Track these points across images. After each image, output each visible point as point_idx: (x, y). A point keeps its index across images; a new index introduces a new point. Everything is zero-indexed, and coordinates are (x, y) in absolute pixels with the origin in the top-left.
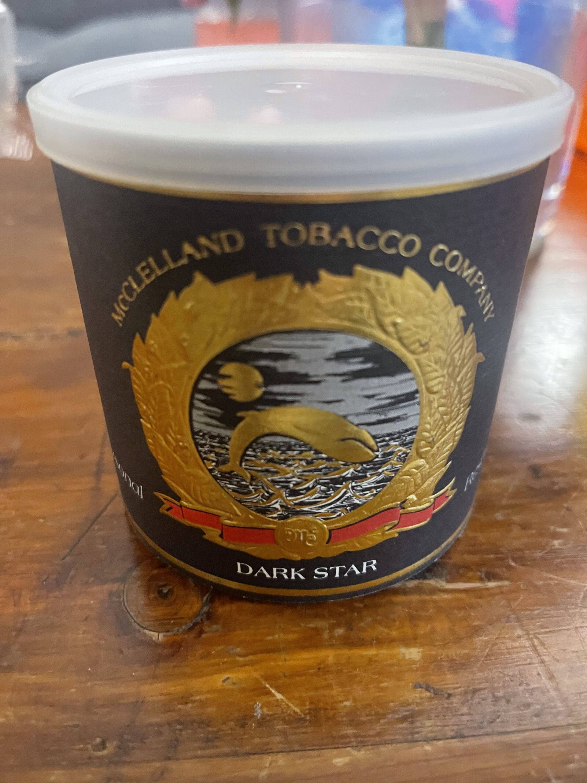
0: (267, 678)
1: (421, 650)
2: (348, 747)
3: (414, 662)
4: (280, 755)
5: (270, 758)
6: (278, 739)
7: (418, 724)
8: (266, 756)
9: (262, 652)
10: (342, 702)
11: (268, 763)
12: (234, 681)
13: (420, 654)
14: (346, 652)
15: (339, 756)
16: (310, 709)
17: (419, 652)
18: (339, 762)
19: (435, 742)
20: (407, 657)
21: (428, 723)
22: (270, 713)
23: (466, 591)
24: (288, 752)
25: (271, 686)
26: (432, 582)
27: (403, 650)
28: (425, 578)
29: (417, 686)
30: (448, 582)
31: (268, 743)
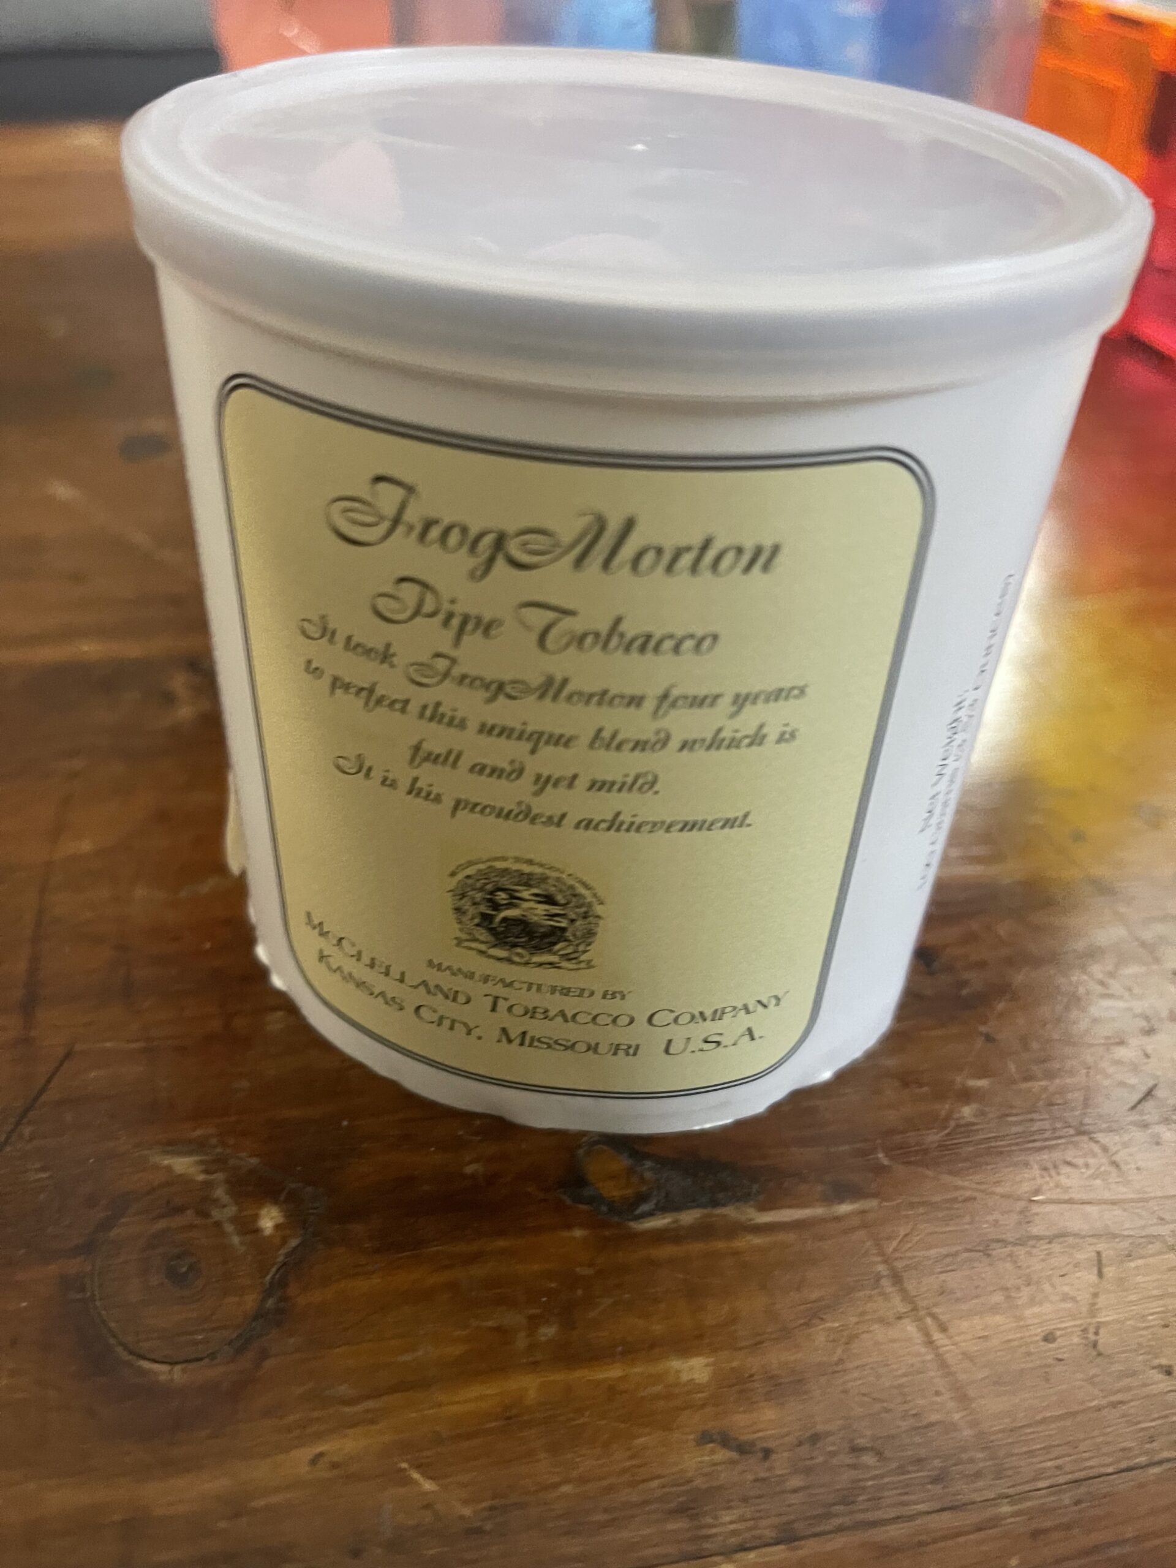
0: (402, 1450)
1: (711, 1360)
3: (699, 1388)
7: (708, 1519)
9: (393, 1390)
10: (558, 1486)
12: (335, 1459)
13: (710, 1369)
14: (559, 1377)
16: (492, 1508)
17: (707, 1365)
19: (742, 1555)
20: (685, 1377)
21: (726, 1517)
22: (413, 1522)
23: (796, 1226)
25: (413, 1467)
26: (729, 1211)
27: (676, 1364)
28: (715, 1203)
29: (705, 1438)
30: (763, 1208)
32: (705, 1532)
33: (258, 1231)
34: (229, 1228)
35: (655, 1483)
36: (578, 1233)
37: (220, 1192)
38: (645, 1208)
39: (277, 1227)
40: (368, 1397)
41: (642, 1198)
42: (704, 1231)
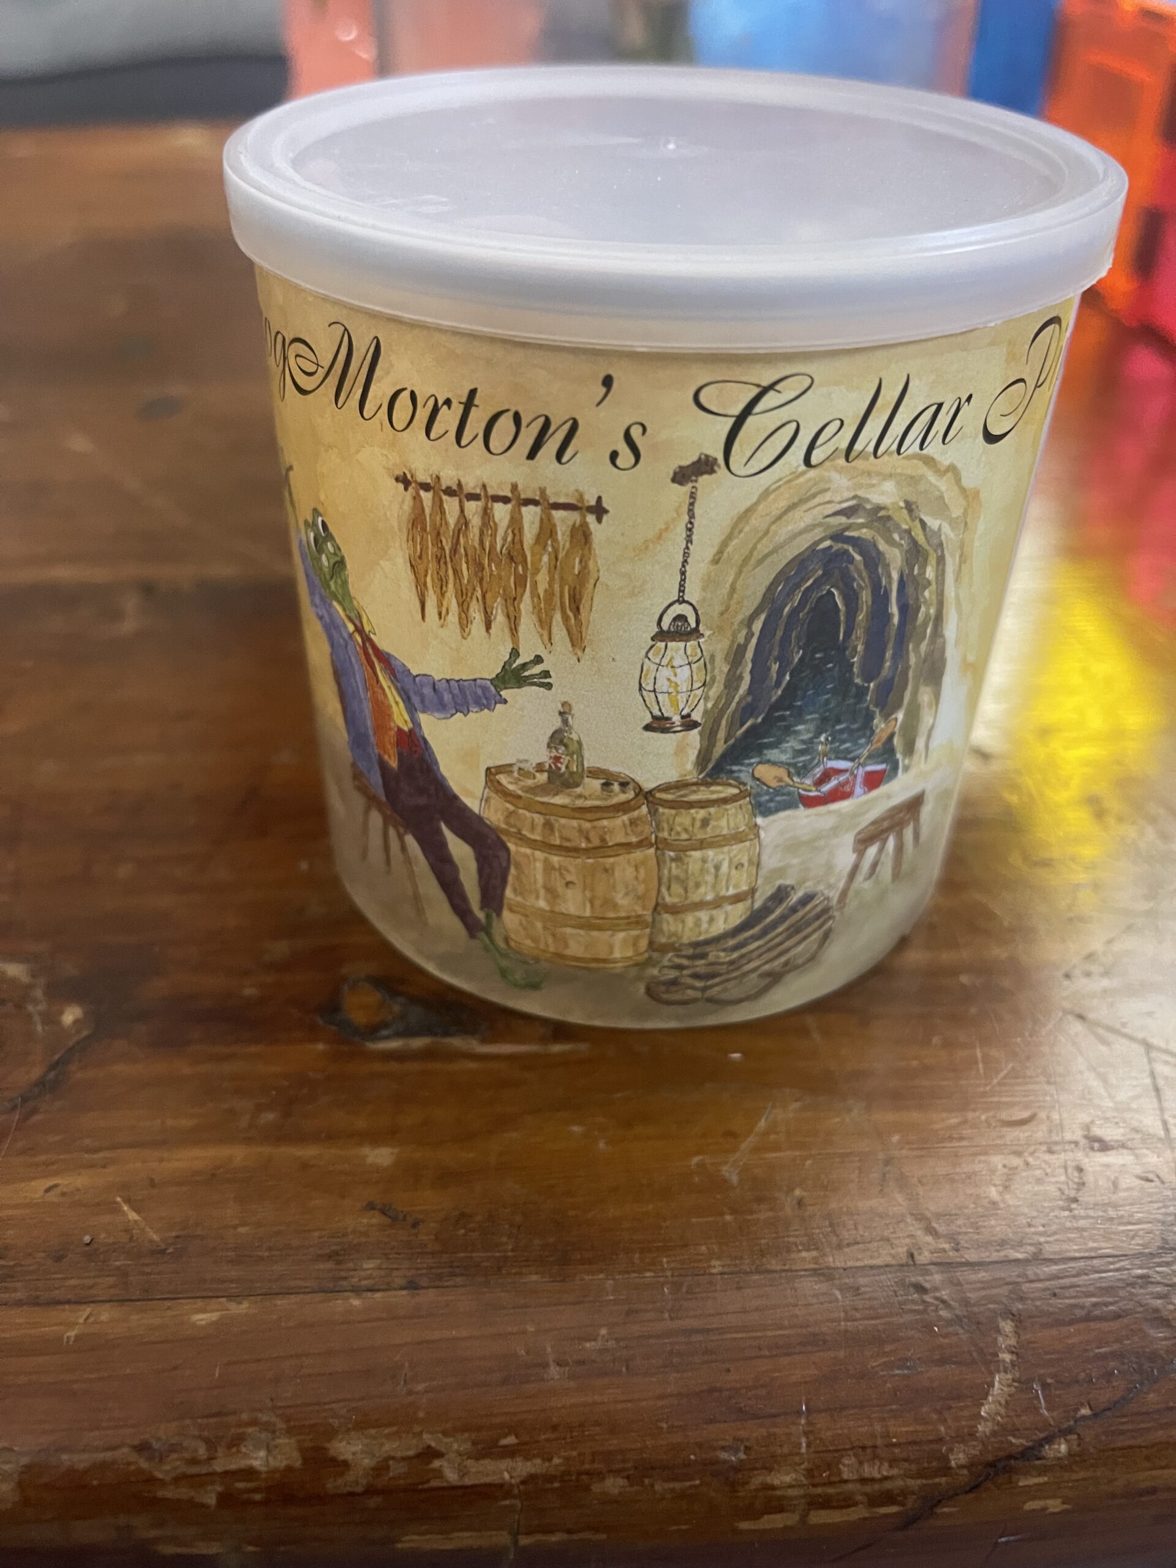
0: (121, 1187)
1: (396, 1150)
2: (223, 1296)
3: (377, 1169)
4: (108, 1305)
5: (89, 1310)
6: (111, 1280)
7: (351, 1265)
8: (83, 1307)
9: (127, 1146)
10: (235, 1227)
11: (85, 1316)
12: (65, 1190)
13: (393, 1157)
14: (266, 1150)
15: (204, 1311)
16: (178, 1237)
17: (392, 1153)
18: (202, 1320)
19: (369, 1294)
20: (370, 1160)
21: (369, 1265)
22: (111, 1240)
23: (510, 1058)
24: (121, 1301)
25: (124, 1200)
26: (457, 1042)
27: (366, 1150)
28: (447, 1034)
29: (371, 1206)
30: (484, 1041)
31: (91, 1287)
32: (347, 1273)
33: (58, 1022)
34: (37, 1019)
35: (316, 1234)
36: (320, 1047)
37: (38, 993)
38: (385, 1032)
39: (76, 1022)
40: (108, 1149)
41: (385, 1025)
42: (428, 1054)
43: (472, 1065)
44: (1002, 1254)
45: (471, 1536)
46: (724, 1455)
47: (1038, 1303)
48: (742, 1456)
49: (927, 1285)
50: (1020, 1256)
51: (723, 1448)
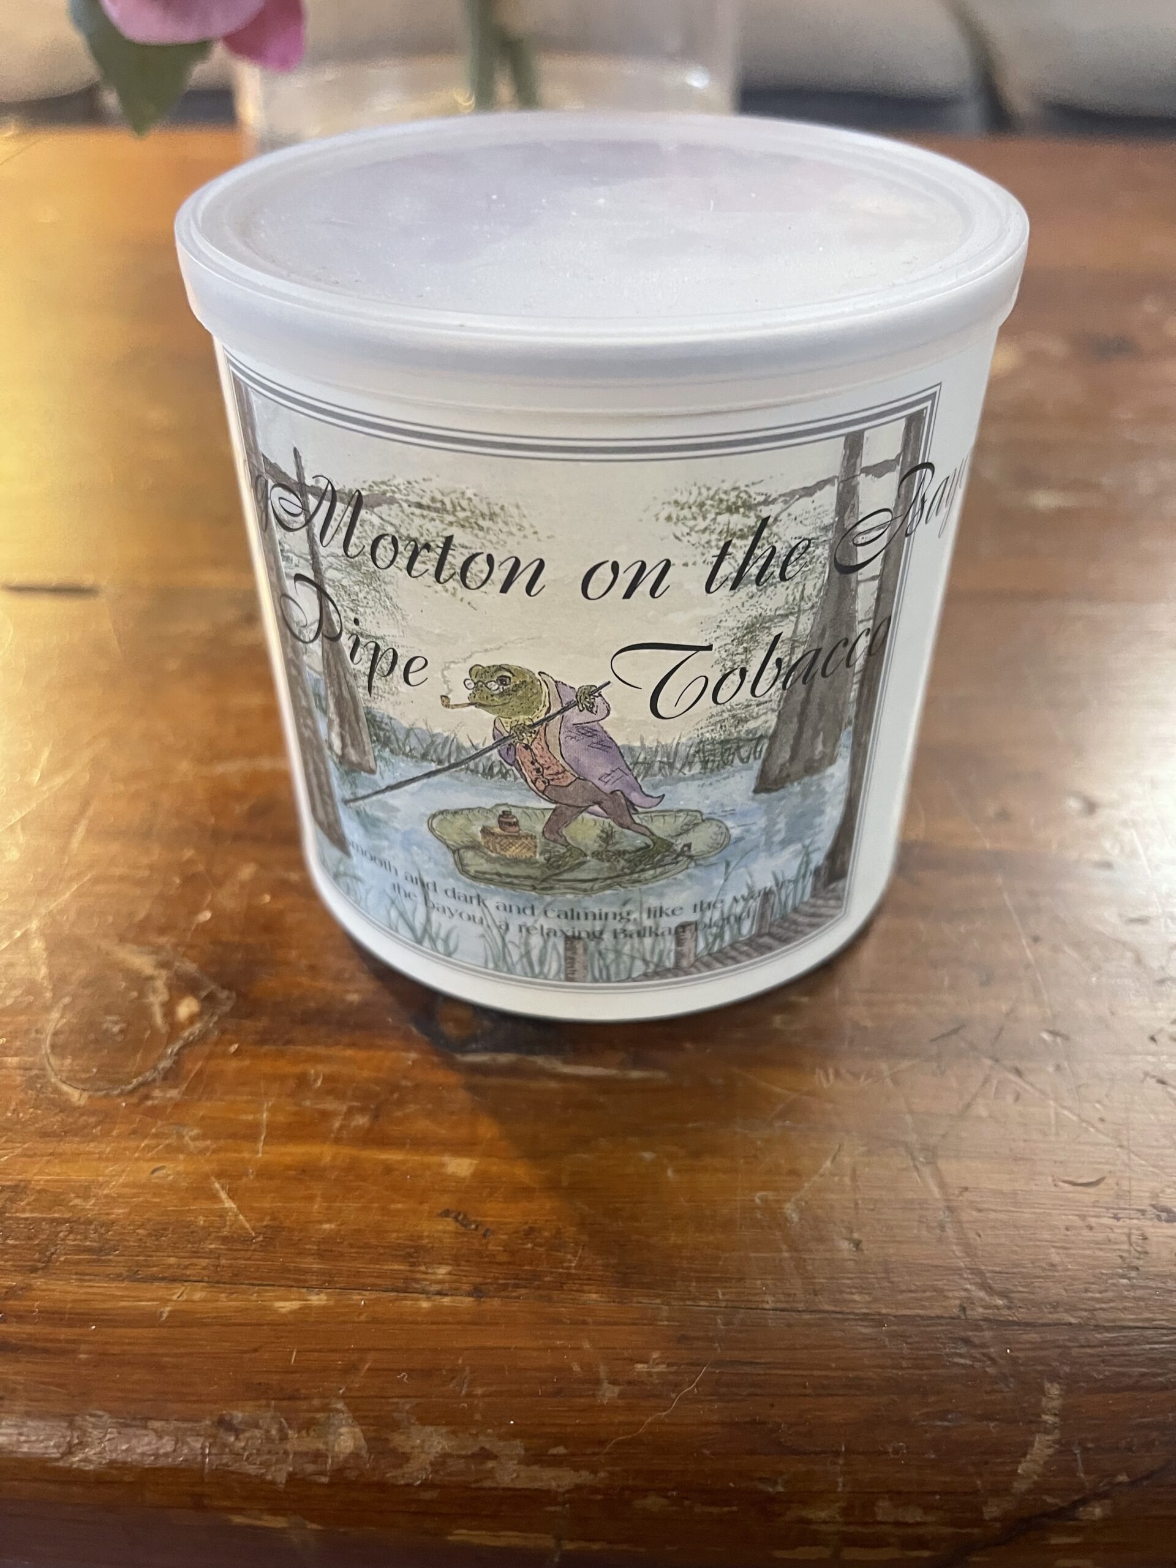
0: (220, 1175)
1: (475, 1162)
2: (304, 1287)
3: (456, 1179)
4: (200, 1285)
5: (182, 1288)
6: (204, 1262)
7: (423, 1268)
8: (177, 1285)
10: (320, 1222)
11: (179, 1294)
12: (168, 1174)
13: (472, 1168)
14: (354, 1151)
15: (286, 1299)
16: (266, 1227)
17: (471, 1164)
18: (284, 1307)
19: (438, 1297)
20: (450, 1169)
21: (442, 1271)
22: (207, 1224)
23: (589, 1080)
24: (212, 1283)
25: (223, 1188)
26: (540, 1061)
27: (446, 1159)
28: (531, 1052)
29: (446, 1213)
30: (566, 1062)
31: (186, 1267)
32: (419, 1276)
33: (175, 1013)
34: (157, 1009)
35: (394, 1235)
36: (413, 1055)
37: (160, 984)
38: (473, 1046)
39: (191, 1014)
40: (210, 1138)
41: (474, 1039)
42: (511, 1070)
43: (553, 1085)
44: (1055, 1316)
45: (517, 1537)
46: (761, 1486)
47: (1086, 1369)
48: (780, 1489)
49: (977, 1341)
50: (1073, 1321)
51: (761, 1479)
